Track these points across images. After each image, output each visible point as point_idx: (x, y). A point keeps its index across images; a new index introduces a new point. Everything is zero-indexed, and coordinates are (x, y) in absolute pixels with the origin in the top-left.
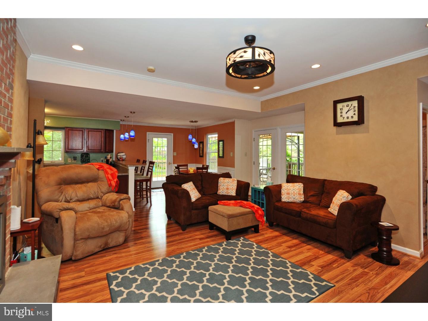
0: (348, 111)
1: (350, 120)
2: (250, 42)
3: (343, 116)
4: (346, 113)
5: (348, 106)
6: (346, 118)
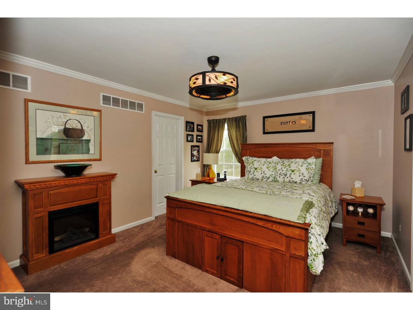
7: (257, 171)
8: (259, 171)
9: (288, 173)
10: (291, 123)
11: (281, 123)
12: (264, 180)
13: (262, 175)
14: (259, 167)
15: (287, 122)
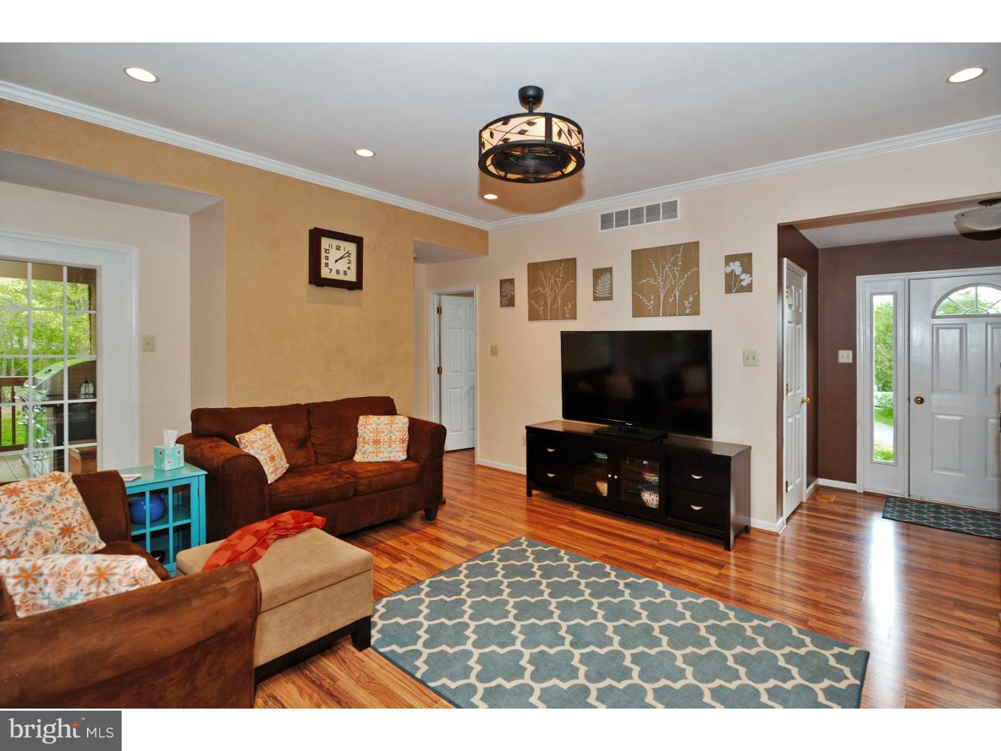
0: (341, 258)
1: (341, 277)
2: (532, 102)
3: (330, 267)
4: (336, 261)
5: (338, 248)
6: (334, 272)
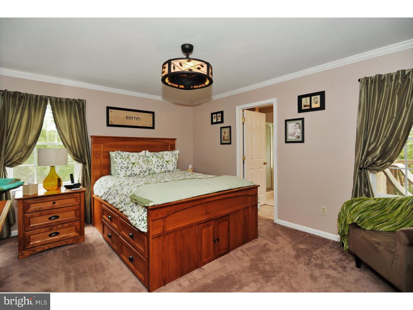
7: (135, 166)
8: (137, 165)
9: (164, 164)
10: (136, 118)
11: (127, 117)
12: (142, 174)
13: (140, 169)
14: (136, 161)
15: (132, 117)
